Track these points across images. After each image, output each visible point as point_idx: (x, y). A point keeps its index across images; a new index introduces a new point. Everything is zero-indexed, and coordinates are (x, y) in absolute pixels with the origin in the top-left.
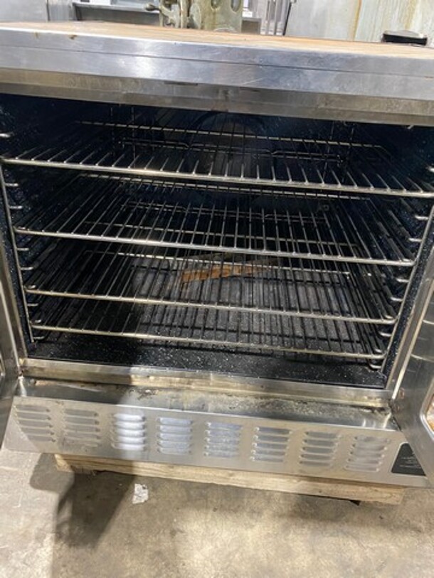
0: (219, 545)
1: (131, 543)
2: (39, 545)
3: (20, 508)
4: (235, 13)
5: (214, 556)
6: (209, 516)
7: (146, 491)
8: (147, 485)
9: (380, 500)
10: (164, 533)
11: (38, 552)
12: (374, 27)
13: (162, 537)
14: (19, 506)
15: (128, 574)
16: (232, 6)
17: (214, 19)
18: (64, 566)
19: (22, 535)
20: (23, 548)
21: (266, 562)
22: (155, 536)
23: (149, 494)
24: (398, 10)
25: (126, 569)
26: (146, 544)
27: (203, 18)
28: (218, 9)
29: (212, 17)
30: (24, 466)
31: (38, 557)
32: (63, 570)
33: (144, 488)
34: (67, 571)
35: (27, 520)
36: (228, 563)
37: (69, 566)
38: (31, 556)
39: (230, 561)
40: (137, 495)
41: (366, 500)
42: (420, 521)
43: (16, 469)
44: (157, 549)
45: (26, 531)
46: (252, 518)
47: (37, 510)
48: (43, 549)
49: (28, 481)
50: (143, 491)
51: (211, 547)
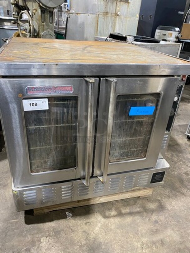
0: (102, 223)
1: (73, 231)
2: (40, 243)
3: (26, 233)
4: (51, 25)
5: (102, 227)
6: (96, 215)
7: (71, 213)
8: (70, 211)
9: (146, 194)
10: (83, 225)
11: (41, 245)
12: (104, 29)
13: (83, 226)
14: (25, 232)
15: (76, 241)
16: (50, 22)
17: (43, 27)
18: (53, 246)
19: (32, 241)
20: (34, 245)
21: (119, 223)
22: (80, 227)
23: (72, 214)
24: (111, 23)
25: (75, 240)
26: (78, 230)
27: (39, 27)
28: (44, 24)
29: (42, 27)
30: (20, 218)
31: (41, 247)
32: (53, 248)
33: (69, 213)
34: (54, 248)
35: (31, 236)
36: (107, 228)
37: (54, 246)
38: (39, 247)
39: (108, 227)
40: (68, 216)
41: (142, 195)
42: (158, 197)
43: (17, 220)
44: (83, 230)
45: (32, 240)
46: (109, 211)
47: (33, 232)
48: (42, 244)
49: (24, 223)
50: (69, 214)
51: (100, 224)
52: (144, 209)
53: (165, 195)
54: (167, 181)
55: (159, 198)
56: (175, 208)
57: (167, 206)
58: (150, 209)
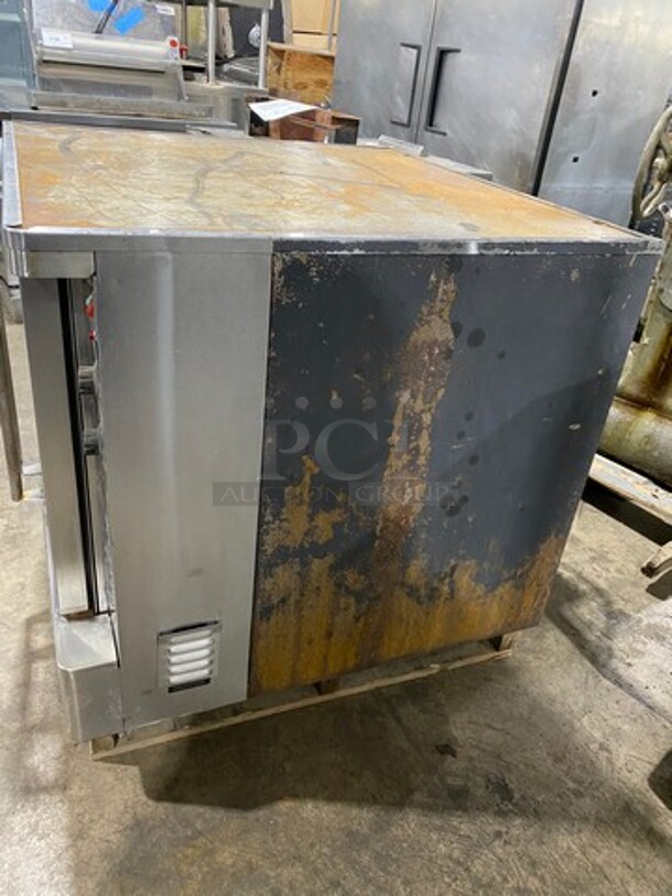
42: (81, 789)
52: (35, 726)
53: (92, 821)
54: (180, 855)
55: (74, 791)
56: (11, 845)
57: (30, 812)
58: (33, 746)
